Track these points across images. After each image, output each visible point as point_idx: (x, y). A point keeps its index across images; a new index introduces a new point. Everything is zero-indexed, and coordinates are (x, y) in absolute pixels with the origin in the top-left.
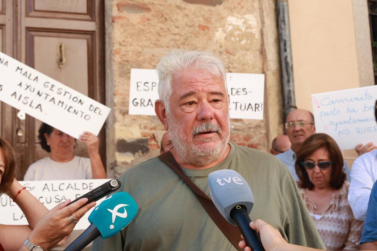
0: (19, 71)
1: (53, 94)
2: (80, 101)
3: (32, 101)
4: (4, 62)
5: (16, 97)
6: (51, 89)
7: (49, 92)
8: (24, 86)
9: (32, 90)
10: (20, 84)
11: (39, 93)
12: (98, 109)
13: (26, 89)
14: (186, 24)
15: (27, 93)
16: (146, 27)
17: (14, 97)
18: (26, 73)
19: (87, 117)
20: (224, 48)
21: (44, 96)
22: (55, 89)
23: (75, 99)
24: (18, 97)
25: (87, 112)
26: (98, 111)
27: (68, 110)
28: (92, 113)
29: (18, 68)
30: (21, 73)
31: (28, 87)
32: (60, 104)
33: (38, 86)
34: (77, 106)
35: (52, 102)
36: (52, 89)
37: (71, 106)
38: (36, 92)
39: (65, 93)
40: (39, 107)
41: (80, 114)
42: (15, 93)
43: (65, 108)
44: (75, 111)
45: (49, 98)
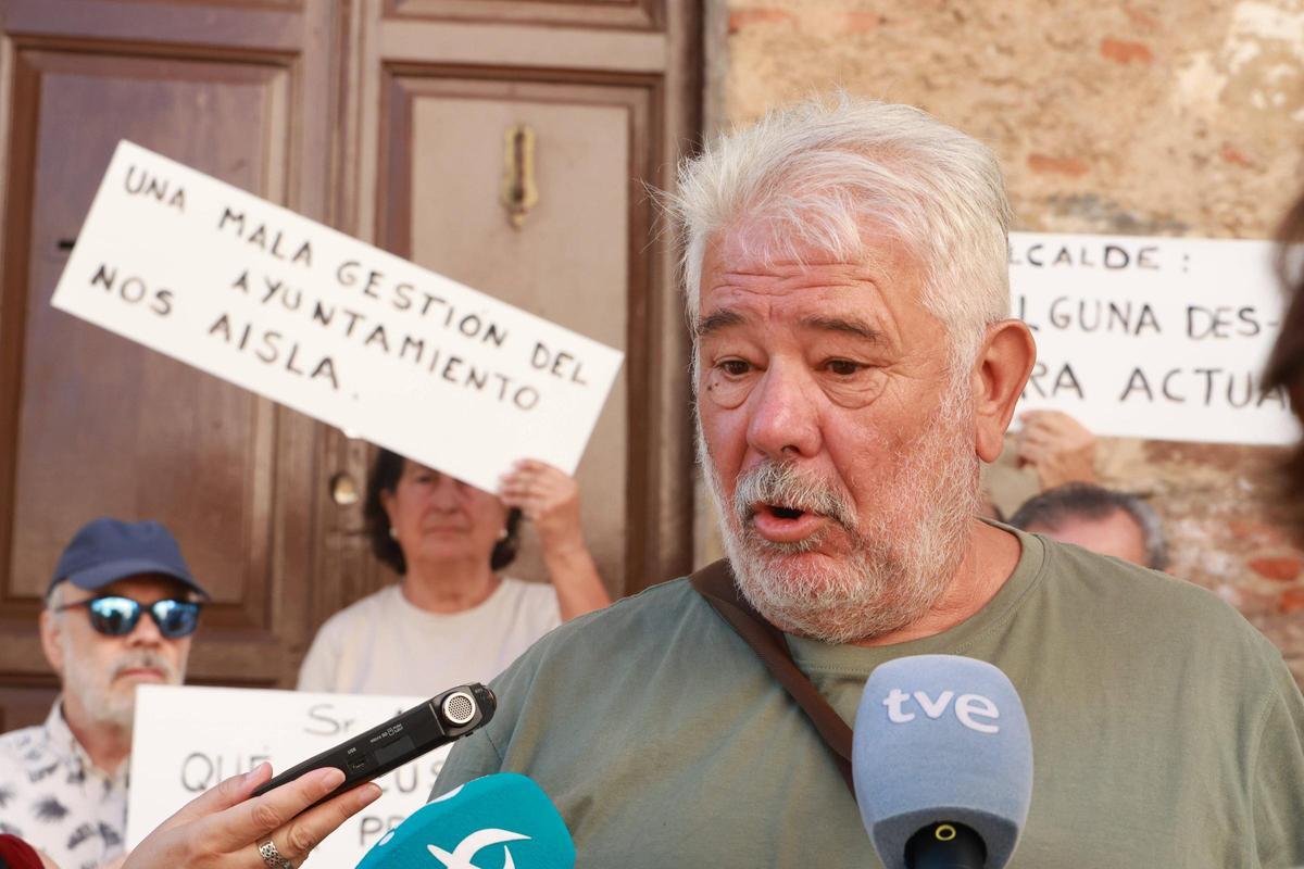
0: (231, 226)
1: (376, 311)
2: (492, 330)
3: (295, 349)
4: (170, 193)
5: (228, 338)
6: (367, 291)
7: (361, 304)
8: (257, 287)
9: (291, 300)
10: (242, 282)
11: (319, 312)
12: (570, 357)
13: (266, 299)
14: (1049, 39)
15: (273, 315)
16: (872, 53)
17: (220, 334)
18: (262, 230)
19: (526, 398)
20: (1215, 140)
21: (340, 322)
22: (385, 288)
23: (470, 326)
24: (237, 333)
25: (523, 374)
26: (567, 368)
27: (445, 375)
28: (542, 380)
29: (228, 213)
30: (240, 232)
31: (273, 290)
32: (412, 351)
33: (316, 282)
34: (477, 353)
35: (376, 346)
36: (373, 289)
37: (458, 354)
38: (308, 308)
39: (423, 301)
40: (326, 369)
41: (493, 385)
42: (224, 319)
43: (432, 367)
44: (473, 375)
45: (364, 328)
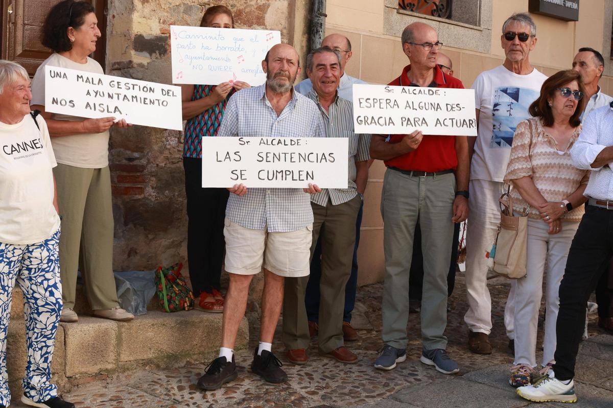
0: (80, 80)
1: (123, 92)
2: (150, 88)
3: (108, 107)
4: (62, 75)
5: (91, 108)
6: (118, 87)
7: (119, 91)
8: (92, 94)
9: (102, 95)
10: (88, 93)
11: (109, 96)
12: (171, 91)
13: (96, 96)
15: (99, 99)
17: (88, 108)
18: (88, 79)
19: (165, 103)
21: (115, 97)
22: (122, 85)
23: (145, 89)
24: (92, 106)
25: (162, 98)
26: (171, 93)
27: (144, 103)
28: (166, 98)
29: (77, 76)
30: (83, 81)
31: (96, 93)
32: (135, 100)
33: (105, 88)
34: (149, 96)
35: (126, 100)
36: (119, 86)
37: (145, 97)
38: (106, 95)
39: (132, 86)
40: (117, 110)
41: (156, 102)
42: (88, 104)
43: (141, 102)
44: (151, 101)
45: (121, 97)
